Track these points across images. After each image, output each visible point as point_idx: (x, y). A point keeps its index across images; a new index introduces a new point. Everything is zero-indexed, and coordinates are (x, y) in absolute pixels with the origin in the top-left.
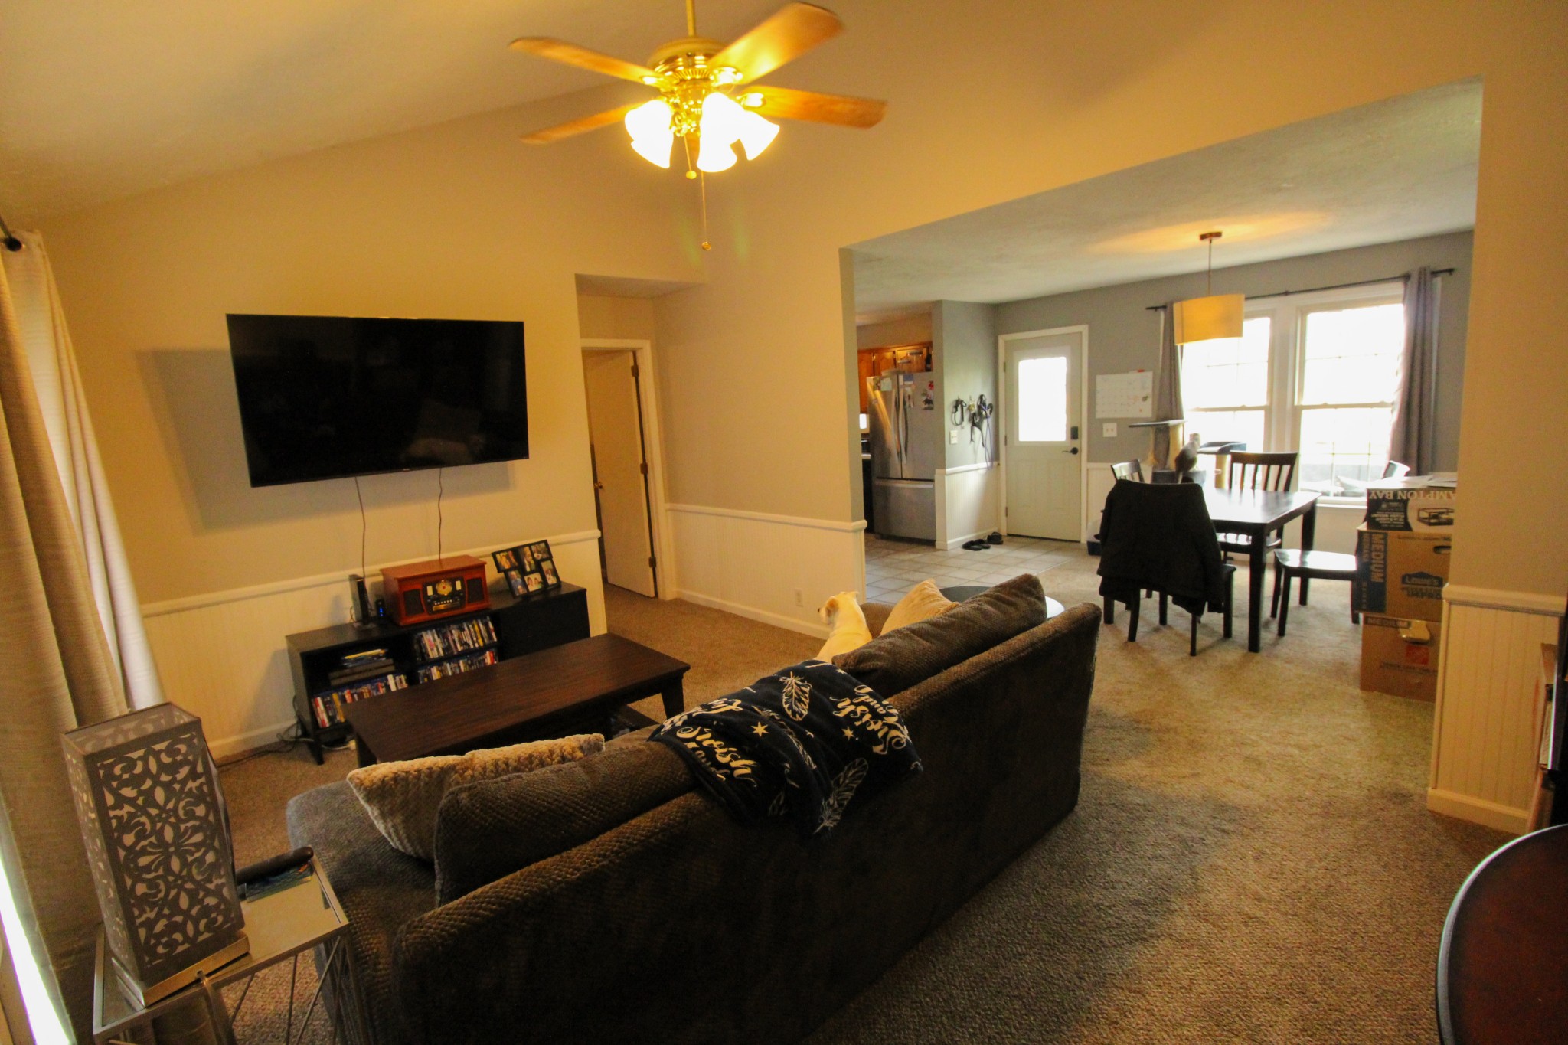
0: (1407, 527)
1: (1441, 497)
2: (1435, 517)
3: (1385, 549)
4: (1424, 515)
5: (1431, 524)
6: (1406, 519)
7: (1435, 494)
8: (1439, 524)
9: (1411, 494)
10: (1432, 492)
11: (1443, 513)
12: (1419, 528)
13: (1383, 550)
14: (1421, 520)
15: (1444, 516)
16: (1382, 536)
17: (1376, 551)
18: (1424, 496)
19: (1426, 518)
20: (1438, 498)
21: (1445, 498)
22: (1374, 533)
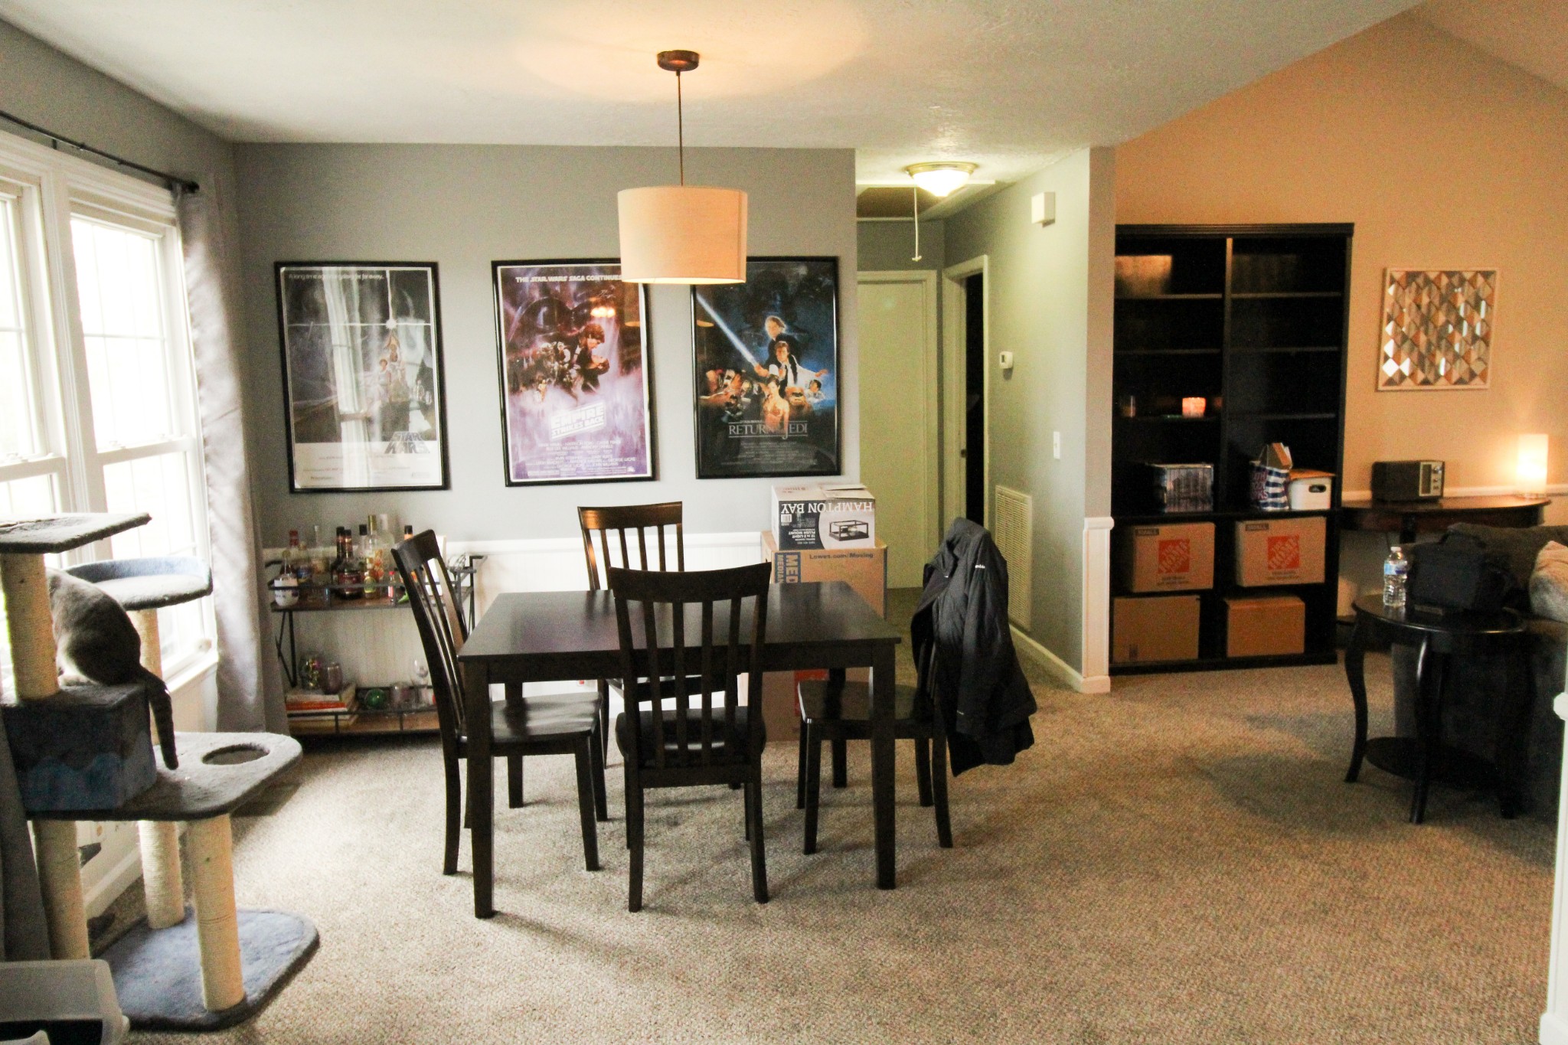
0: (818, 544)
1: (847, 509)
2: (845, 531)
3: (799, 571)
4: (835, 529)
5: (842, 539)
6: (817, 534)
7: (842, 507)
8: (849, 538)
9: (821, 507)
10: (839, 504)
11: (851, 526)
12: (830, 544)
13: (797, 573)
14: (833, 534)
15: (853, 529)
16: (796, 557)
17: (790, 575)
18: (833, 508)
19: (837, 533)
20: (844, 509)
21: (851, 509)
22: (788, 554)
